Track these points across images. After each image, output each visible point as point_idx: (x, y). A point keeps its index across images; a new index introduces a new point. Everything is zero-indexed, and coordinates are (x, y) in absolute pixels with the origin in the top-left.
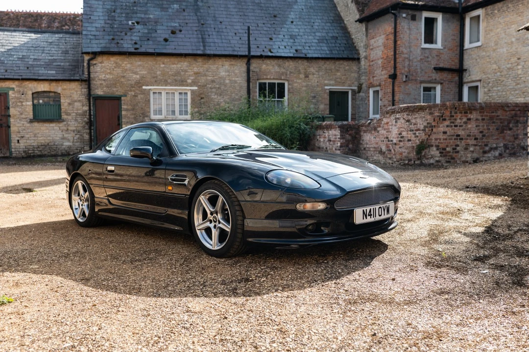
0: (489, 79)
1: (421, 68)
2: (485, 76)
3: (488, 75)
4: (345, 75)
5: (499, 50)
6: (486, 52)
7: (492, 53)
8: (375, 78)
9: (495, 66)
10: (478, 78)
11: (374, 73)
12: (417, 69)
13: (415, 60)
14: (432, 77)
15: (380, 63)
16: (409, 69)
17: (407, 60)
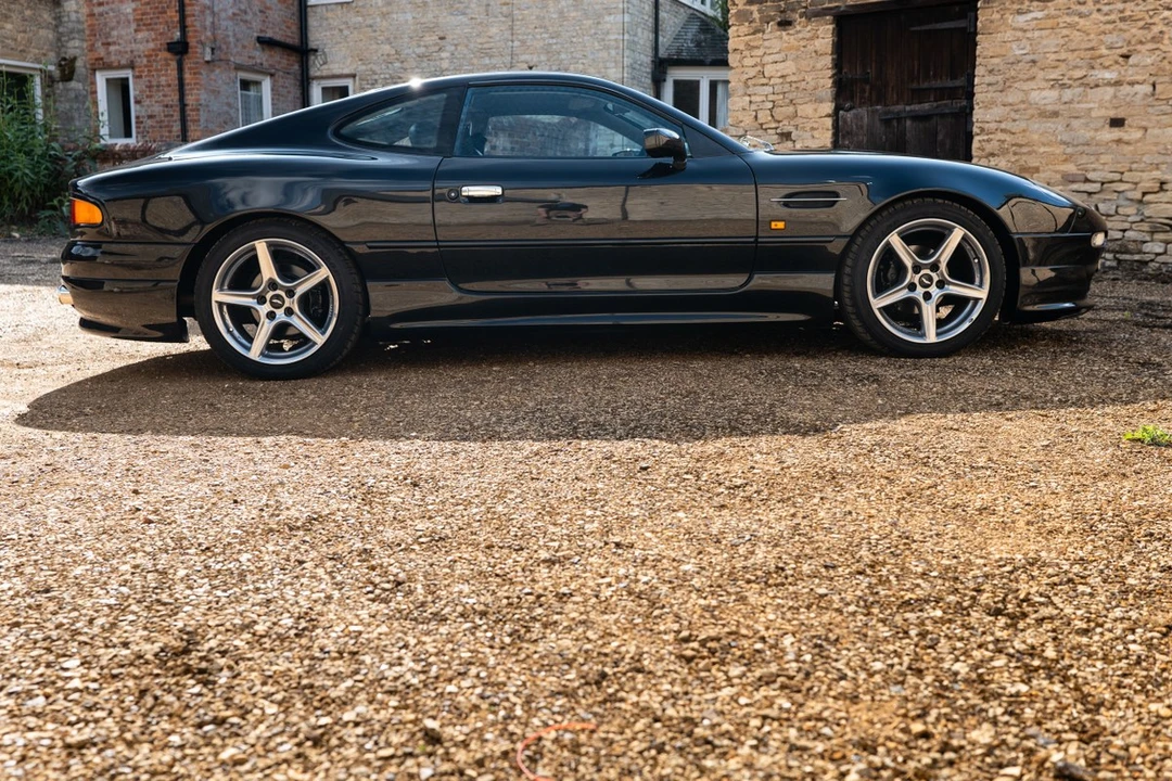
0: (374, 73)
1: (235, 35)
2: (364, 67)
3: (369, 66)
4: (25, 32)
5: (395, 16)
6: (363, 16)
7: (378, 20)
8: (112, 48)
9: (387, 48)
10: (346, 71)
11: (108, 35)
12: (228, 36)
13: (223, 15)
14: (254, 58)
15: (129, 10)
16: (213, 34)
17: (208, 12)
